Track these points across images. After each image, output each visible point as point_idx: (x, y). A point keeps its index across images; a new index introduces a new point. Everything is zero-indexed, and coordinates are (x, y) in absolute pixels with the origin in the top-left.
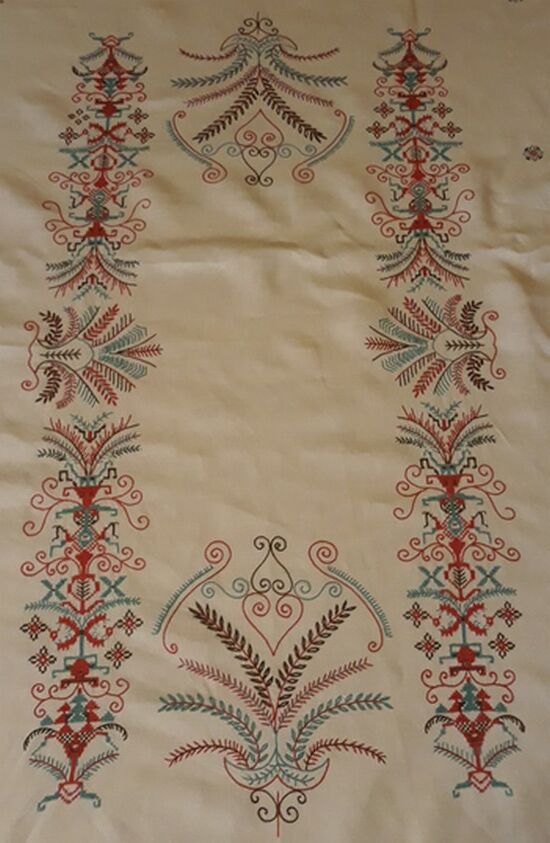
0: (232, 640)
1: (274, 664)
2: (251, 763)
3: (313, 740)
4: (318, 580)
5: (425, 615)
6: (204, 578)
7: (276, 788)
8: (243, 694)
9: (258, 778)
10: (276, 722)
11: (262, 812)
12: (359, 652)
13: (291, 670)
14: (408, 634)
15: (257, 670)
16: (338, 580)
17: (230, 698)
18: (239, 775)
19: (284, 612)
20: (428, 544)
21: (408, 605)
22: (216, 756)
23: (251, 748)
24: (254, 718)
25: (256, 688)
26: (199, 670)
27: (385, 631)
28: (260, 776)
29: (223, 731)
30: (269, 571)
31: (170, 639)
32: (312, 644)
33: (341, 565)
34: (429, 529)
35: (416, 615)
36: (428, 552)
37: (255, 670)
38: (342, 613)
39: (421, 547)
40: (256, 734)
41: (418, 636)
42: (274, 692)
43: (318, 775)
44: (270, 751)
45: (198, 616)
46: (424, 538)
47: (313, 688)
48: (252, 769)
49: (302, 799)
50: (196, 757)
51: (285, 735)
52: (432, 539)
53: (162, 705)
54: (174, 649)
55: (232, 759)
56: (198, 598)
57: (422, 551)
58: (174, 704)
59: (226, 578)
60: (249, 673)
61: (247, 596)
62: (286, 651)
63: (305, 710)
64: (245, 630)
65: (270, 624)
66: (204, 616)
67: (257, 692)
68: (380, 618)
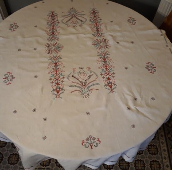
0: (77, 79)
1: (83, 81)
3: (89, 89)
4: (88, 72)
6: (73, 73)
7: (85, 94)
8: (80, 85)
10: (84, 87)
11: (84, 97)
12: (95, 79)
13: (86, 82)
14: (101, 77)
15: (81, 82)
16: (91, 71)
17: (78, 85)
18: (80, 93)
19: (84, 75)
20: (102, 67)
21: (101, 73)
22: (77, 92)
23: (81, 90)
24: (81, 87)
26: (74, 82)
27: (98, 76)
29: (77, 89)
30: (82, 71)
32: (88, 79)
33: (91, 70)
34: (102, 65)
35: (102, 74)
38: (92, 75)
42: (84, 84)
43: (91, 93)
44: (84, 91)
47: (89, 83)
48: (82, 93)
49: (89, 95)
50: (74, 92)
51: (86, 89)
53: (69, 86)
54: (70, 80)
56: (72, 75)
58: (71, 86)
59: (76, 72)
61: (79, 74)
62: (85, 80)
63: (88, 86)
64: (79, 78)
65: (82, 77)
66: (73, 77)
68: (97, 75)
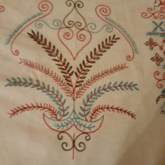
0: (51, 50)
1: (75, 65)
2: (59, 117)
3: (95, 105)
4: (100, 23)
5: (156, 44)
6: (37, 18)
7: (73, 131)
8: (56, 79)
9: (63, 126)
10: (74, 95)
11: (64, 145)
12: (121, 60)
13: (83, 68)
14: (147, 53)
15: (65, 67)
16: (110, 24)
17: (48, 81)
18: (52, 123)
19: (81, 38)
20: (156, 11)
21: (147, 39)
22: (39, 113)
23: (59, 108)
24: (62, 92)
25: (64, 76)
26: (31, 65)
27: (135, 51)
28: (64, 124)
29: (43, 98)
30: (74, 17)
31: (15, 48)
32: (95, 55)
33: (112, 17)
34: (157, 4)
35: (151, 44)
36: (156, 15)
37: (63, 67)
38: (113, 40)
39: (153, 12)
40: (62, 100)
41: (152, 54)
42: (74, 78)
43: (97, 125)
44: (70, 110)
45: (32, 37)
46: (154, 8)
47: (96, 78)
48: (59, 120)
49: (88, 138)
50: (26, 113)
51: (79, 102)
52: (158, 9)
53: (8, 83)
54: (17, 53)
55: (48, 114)
56: (33, 28)
57: (153, 14)
58: (15, 82)
59: (49, 19)
60: (60, 68)
61: (60, 28)
62: (81, 58)
63: (90, 89)
64: (59, 46)
65: (73, 44)
66: (36, 37)
67: (64, 78)
68: (133, 44)
